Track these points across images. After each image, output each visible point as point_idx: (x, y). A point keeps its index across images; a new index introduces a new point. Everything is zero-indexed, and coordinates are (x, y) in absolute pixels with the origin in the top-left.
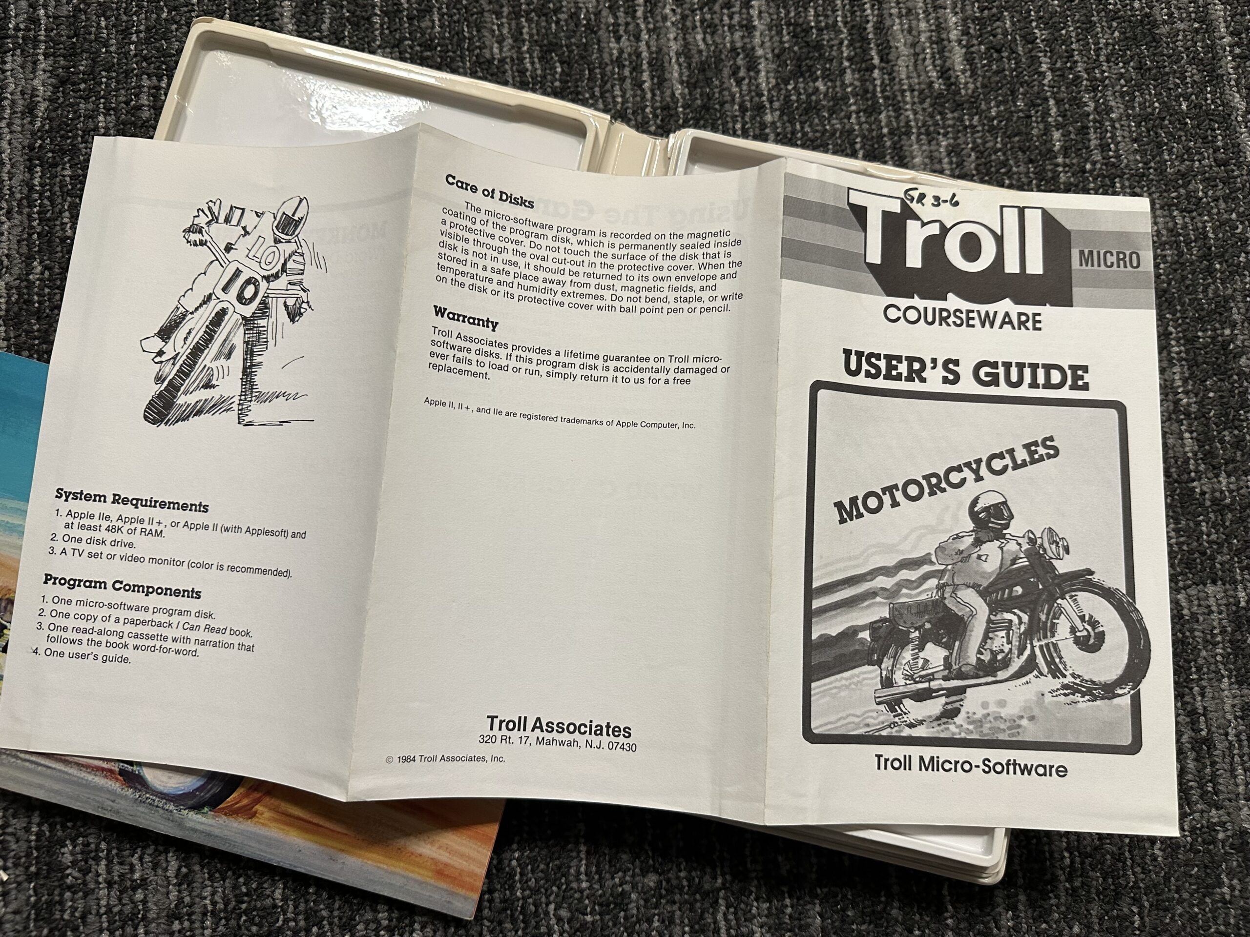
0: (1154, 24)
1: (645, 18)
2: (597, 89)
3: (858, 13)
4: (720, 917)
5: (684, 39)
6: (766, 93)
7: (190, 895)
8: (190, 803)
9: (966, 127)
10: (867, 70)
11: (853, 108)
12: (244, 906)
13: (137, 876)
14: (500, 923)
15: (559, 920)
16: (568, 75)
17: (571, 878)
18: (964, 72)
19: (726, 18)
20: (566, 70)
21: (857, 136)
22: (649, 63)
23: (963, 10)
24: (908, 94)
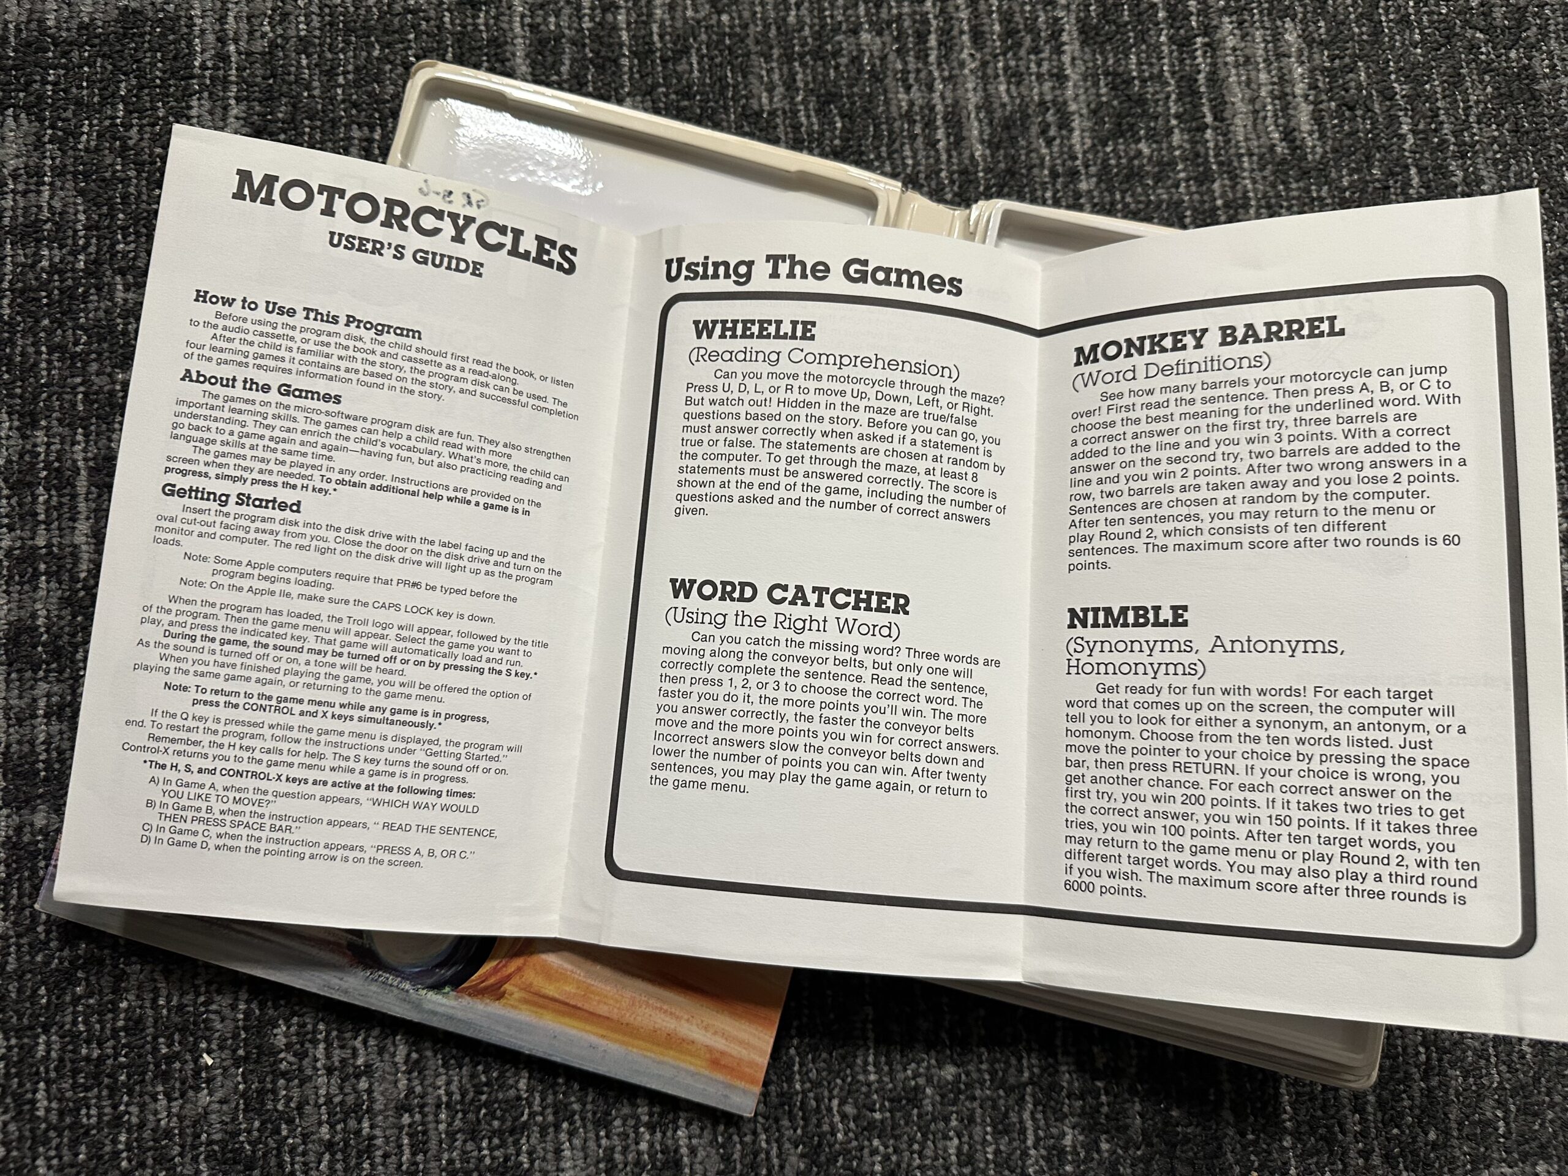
0: (1534, 79)
1: (939, 64)
2: (884, 149)
3: (1188, 62)
4: (1026, 1115)
5: (985, 90)
6: (1080, 156)
7: (421, 1084)
8: (430, 981)
9: (1313, 199)
10: (1198, 129)
11: (1182, 175)
12: (484, 1097)
13: (360, 1061)
14: (777, 1120)
15: (844, 1117)
16: (850, 131)
17: (857, 1069)
18: (1311, 133)
19: (1033, 65)
20: (848, 126)
21: (1187, 209)
22: (945, 119)
23: (1310, 59)
24: (1245, 159)
